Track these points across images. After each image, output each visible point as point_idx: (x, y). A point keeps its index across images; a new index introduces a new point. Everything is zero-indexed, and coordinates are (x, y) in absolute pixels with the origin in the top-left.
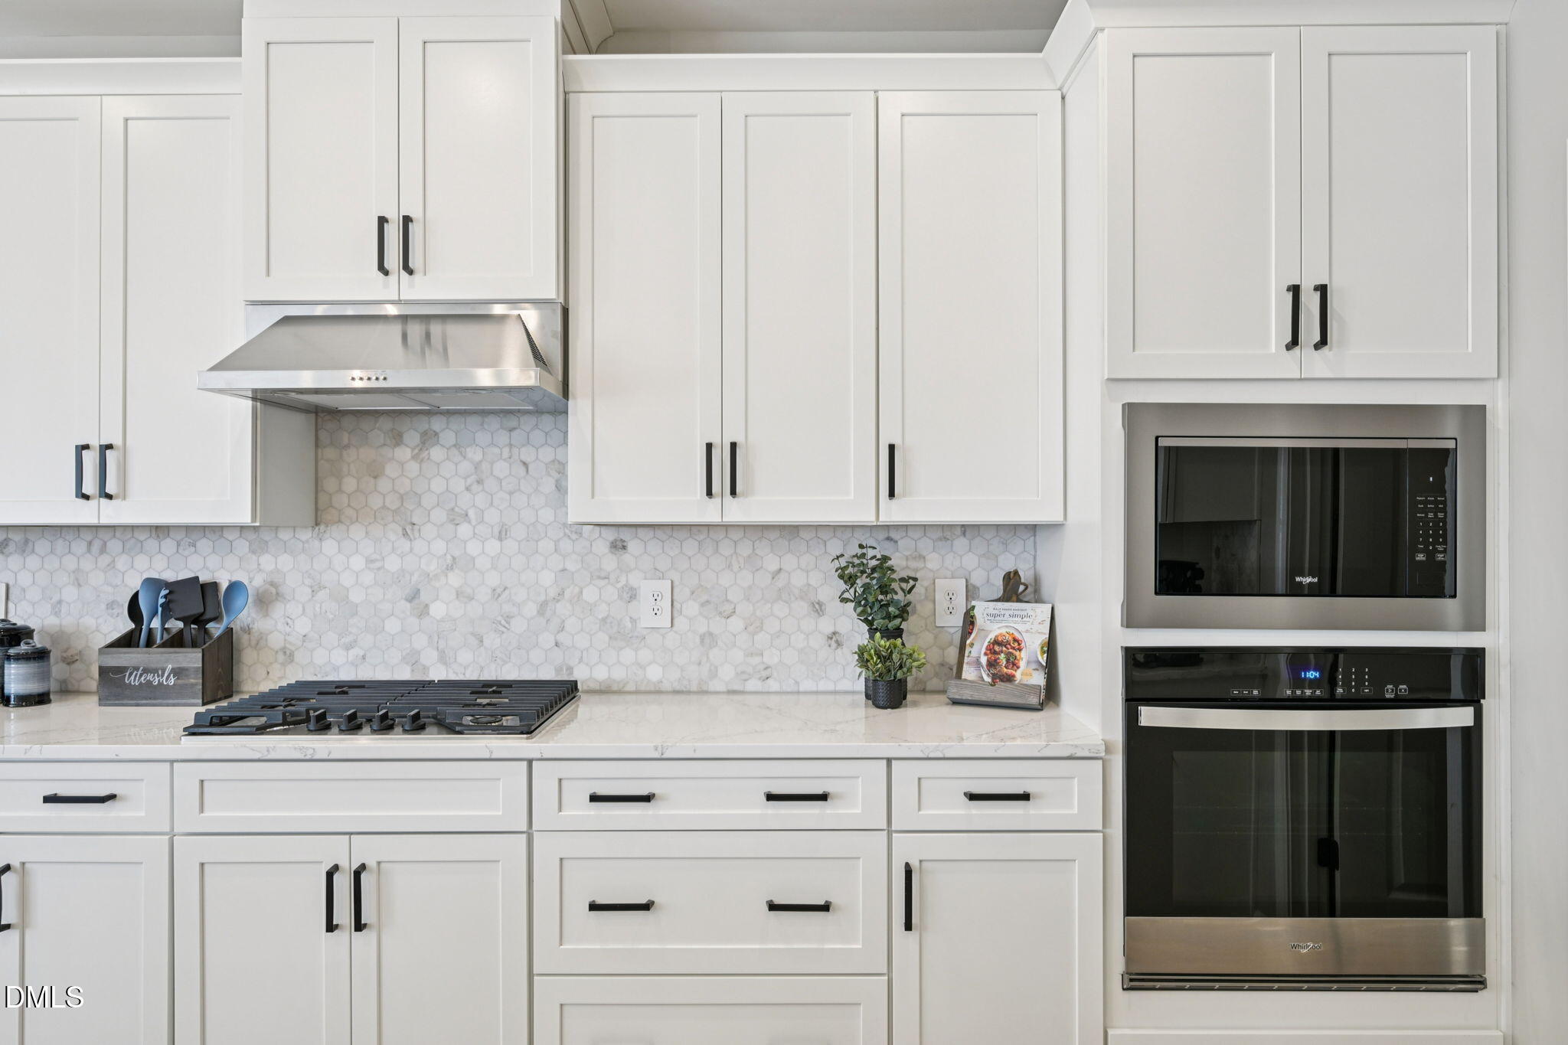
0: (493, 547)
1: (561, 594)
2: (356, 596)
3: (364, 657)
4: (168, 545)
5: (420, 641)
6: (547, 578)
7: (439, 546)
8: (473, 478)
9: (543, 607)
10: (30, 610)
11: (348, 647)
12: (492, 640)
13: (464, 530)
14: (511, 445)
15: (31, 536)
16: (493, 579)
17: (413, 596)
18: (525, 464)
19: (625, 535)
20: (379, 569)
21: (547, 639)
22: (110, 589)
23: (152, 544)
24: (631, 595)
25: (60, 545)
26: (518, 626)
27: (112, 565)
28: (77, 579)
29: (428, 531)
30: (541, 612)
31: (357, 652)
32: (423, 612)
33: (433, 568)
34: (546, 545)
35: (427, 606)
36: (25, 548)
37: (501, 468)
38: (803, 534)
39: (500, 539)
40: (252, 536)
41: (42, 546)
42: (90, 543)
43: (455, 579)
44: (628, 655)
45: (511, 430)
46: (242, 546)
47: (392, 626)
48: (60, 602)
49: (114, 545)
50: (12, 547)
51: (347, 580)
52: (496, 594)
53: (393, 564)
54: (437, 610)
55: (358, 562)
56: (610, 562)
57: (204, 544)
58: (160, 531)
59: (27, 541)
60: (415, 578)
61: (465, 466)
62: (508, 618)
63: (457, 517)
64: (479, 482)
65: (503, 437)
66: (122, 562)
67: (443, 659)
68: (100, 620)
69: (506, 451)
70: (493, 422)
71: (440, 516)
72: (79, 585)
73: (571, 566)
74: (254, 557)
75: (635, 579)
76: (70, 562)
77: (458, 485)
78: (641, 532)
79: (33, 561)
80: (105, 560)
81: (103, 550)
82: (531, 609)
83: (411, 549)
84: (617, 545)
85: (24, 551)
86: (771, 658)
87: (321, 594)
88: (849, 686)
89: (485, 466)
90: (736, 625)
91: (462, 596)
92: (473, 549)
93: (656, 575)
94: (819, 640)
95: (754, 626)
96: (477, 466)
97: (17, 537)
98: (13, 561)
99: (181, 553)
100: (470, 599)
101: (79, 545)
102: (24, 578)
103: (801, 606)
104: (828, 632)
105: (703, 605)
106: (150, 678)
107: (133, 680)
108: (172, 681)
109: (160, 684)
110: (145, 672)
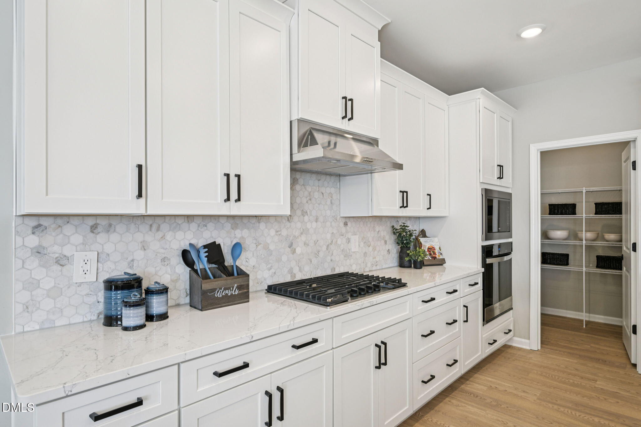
0: (314, 224)
1: (332, 242)
2: (272, 247)
4: (194, 226)
6: (329, 236)
7: (299, 225)
8: (308, 198)
9: (328, 246)
10: (113, 267)
11: (269, 269)
13: (306, 218)
15: (113, 222)
16: (314, 238)
17: (290, 246)
18: (322, 193)
19: (347, 220)
20: (280, 235)
21: (328, 259)
22: (162, 251)
24: (349, 241)
25: (132, 226)
26: (321, 254)
27: (163, 237)
28: (143, 246)
29: (296, 219)
30: (327, 249)
31: (273, 271)
32: (294, 252)
33: (297, 233)
34: (328, 224)
35: (295, 249)
36: (109, 229)
37: (316, 195)
38: (384, 220)
39: (316, 222)
40: (232, 221)
41: (120, 227)
42: (151, 225)
43: (303, 238)
46: (228, 226)
47: (284, 258)
48: (133, 260)
49: (165, 227)
50: (100, 229)
51: (269, 240)
52: (315, 243)
53: (284, 232)
54: (298, 250)
55: (272, 232)
56: (343, 230)
57: (211, 225)
58: (189, 218)
59: (110, 225)
60: (291, 238)
61: (306, 193)
62: (319, 252)
63: (304, 213)
65: (317, 183)
66: (169, 236)
68: (158, 269)
69: (318, 187)
70: (314, 176)
72: (145, 250)
73: (335, 232)
74: (233, 231)
75: (349, 235)
76: (139, 237)
77: (304, 201)
78: (351, 219)
79: (114, 237)
80: (160, 234)
81: (158, 229)
82: (324, 248)
83: (290, 226)
84: (346, 224)
85: (109, 231)
86: (377, 259)
87: (259, 247)
88: (391, 265)
89: (312, 194)
90: (371, 248)
91: (306, 244)
92: (309, 225)
93: (355, 234)
94: (386, 252)
95: (374, 249)
96: (310, 193)
97: (103, 222)
98: (101, 237)
99: (202, 230)
100: (308, 245)
101: (144, 228)
102: (109, 248)
103: (383, 242)
104: (387, 249)
105: (364, 243)
106: (227, 292)
107: (219, 295)
108: (237, 292)
109: (232, 294)
110: (225, 289)
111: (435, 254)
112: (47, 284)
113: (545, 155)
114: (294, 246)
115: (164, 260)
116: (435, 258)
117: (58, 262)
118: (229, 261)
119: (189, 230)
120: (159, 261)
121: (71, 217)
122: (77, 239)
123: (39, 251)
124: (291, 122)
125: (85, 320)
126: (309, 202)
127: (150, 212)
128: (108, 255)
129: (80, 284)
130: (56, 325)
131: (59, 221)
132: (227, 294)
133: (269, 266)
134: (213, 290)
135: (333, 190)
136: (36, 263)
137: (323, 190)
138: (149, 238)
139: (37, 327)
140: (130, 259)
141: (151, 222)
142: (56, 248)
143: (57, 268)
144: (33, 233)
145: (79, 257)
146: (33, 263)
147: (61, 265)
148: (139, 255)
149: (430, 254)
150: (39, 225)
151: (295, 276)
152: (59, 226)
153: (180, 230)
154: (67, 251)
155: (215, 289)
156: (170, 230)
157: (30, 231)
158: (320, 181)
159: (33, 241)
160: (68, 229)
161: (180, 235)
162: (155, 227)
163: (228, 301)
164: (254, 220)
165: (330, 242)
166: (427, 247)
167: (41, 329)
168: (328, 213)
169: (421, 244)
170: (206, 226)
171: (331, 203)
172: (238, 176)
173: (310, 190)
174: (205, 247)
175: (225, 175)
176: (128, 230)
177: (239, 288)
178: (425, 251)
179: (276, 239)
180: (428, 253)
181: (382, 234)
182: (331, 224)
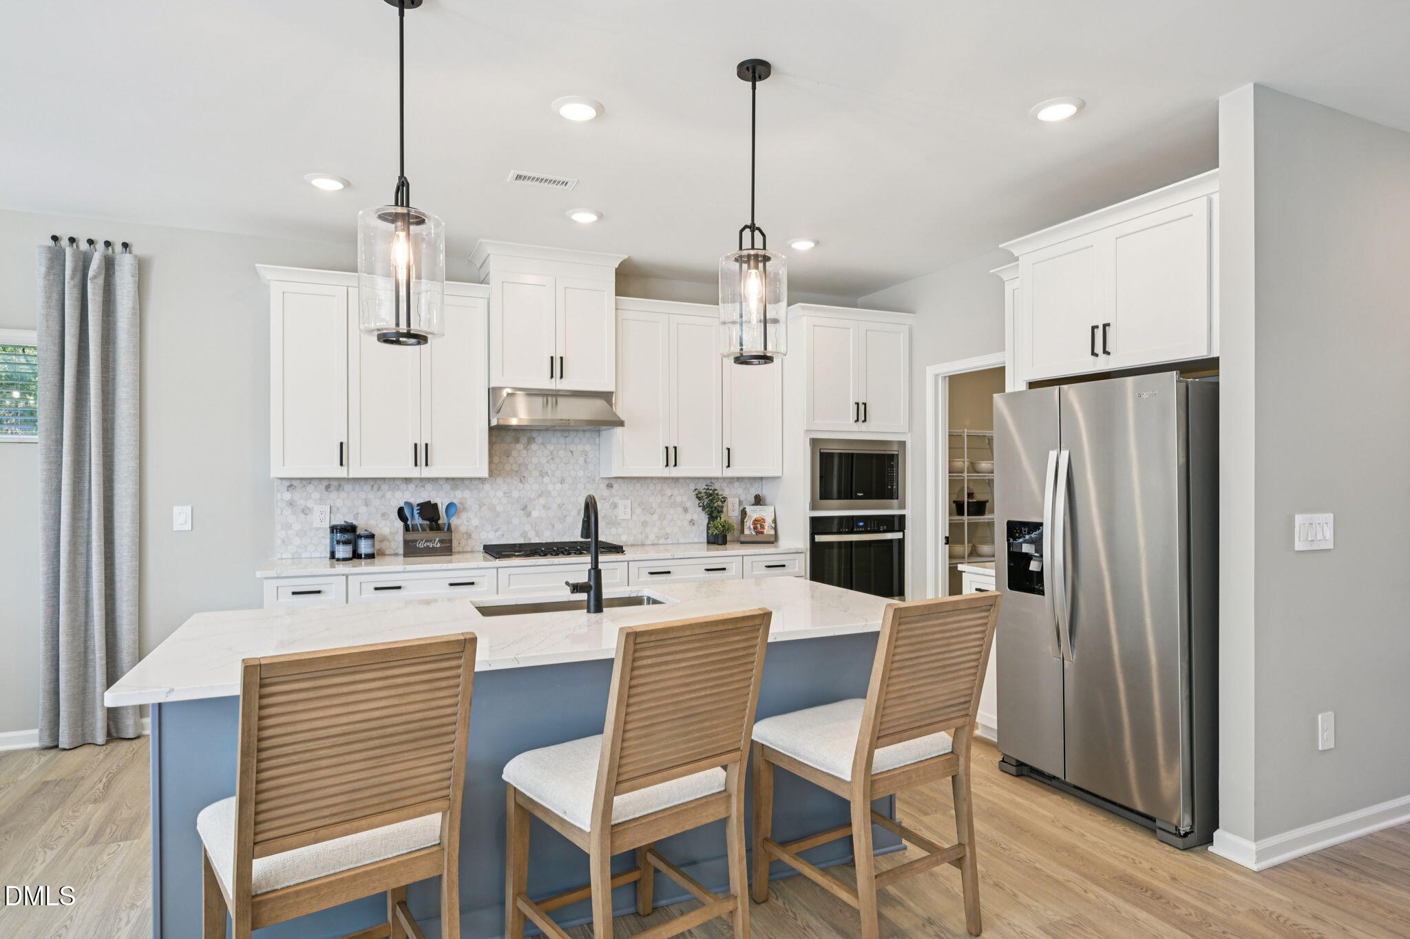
0: (559, 486)
2: (499, 509)
3: (503, 535)
4: (412, 487)
5: (528, 528)
6: (581, 499)
7: (536, 487)
8: (550, 457)
10: (342, 518)
11: (496, 531)
12: (559, 526)
13: (546, 479)
14: (566, 444)
15: (342, 483)
16: (559, 501)
17: (524, 508)
18: (572, 452)
19: (612, 481)
20: (509, 496)
22: (383, 507)
23: (403, 486)
24: (615, 506)
25: (357, 487)
26: (569, 520)
27: (383, 496)
28: (366, 503)
29: (531, 480)
31: (500, 533)
32: (529, 515)
33: (533, 496)
34: (580, 486)
35: (530, 512)
36: (339, 488)
37: (562, 453)
38: (682, 482)
39: (561, 483)
40: (451, 483)
41: (348, 487)
42: (373, 486)
43: (542, 501)
44: (614, 531)
45: (566, 437)
46: (447, 487)
47: (515, 521)
48: (357, 514)
49: (385, 487)
50: (332, 488)
51: (495, 502)
52: (560, 506)
53: (515, 494)
54: (535, 514)
55: (500, 494)
56: (606, 493)
57: (429, 486)
59: (340, 485)
60: (525, 500)
61: (547, 452)
62: (565, 517)
63: (543, 474)
64: (552, 459)
65: (562, 440)
66: (389, 495)
67: (537, 534)
68: (378, 522)
69: (564, 445)
70: (559, 434)
71: (536, 473)
72: (367, 506)
74: (453, 492)
75: (616, 500)
76: (363, 495)
77: (544, 460)
78: (619, 480)
79: (343, 495)
80: (380, 493)
81: (379, 489)
83: (524, 488)
84: (610, 486)
85: (338, 490)
86: (668, 530)
87: (483, 508)
88: (696, 540)
89: (555, 452)
90: (655, 517)
91: (545, 507)
92: (550, 487)
93: (625, 497)
94: (686, 523)
95: (662, 517)
96: (552, 453)
97: (335, 484)
98: (334, 495)
99: (420, 490)
100: (549, 509)
101: (367, 487)
102: (339, 503)
103: (680, 510)
104: (690, 519)
105: (643, 510)
106: (428, 544)
107: (421, 545)
108: (439, 545)
109: (433, 547)
110: (427, 541)
111: (762, 527)
112: (297, 527)
114: (529, 509)
115: (383, 515)
116: (762, 533)
117: (303, 511)
118: (443, 520)
119: (407, 490)
120: (380, 515)
121: (311, 480)
122: (316, 495)
123: (291, 504)
124: (489, 390)
125: (322, 556)
126: (551, 461)
127: (351, 476)
128: (338, 508)
129: (318, 529)
130: (303, 557)
131: (304, 483)
132: (428, 546)
133: (496, 527)
134: (415, 541)
135: (588, 447)
136: (290, 511)
137: (573, 448)
138: (371, 496)
139: (290, 557)
140: (356, 512)
142: (302, 502)
143: (302, 516)
144: (288, 490)
145: (317, 509)
146: (288, 512)
147: (306, 514)
148: (363, 509)
149: (755, 528)
150: (291, 486)
152: (305, 486)
153: (398, 490)
154: (310, 504)
155: (416, 541)
156: (389, 490)
157: (286, 489)
158: (567, 439)
159: (287, 496)
160: (310, 488)
161: (398, 494)
162: (376, 487)
163: (429, 552)
164: (476, 482)
166: (753, 518)
167: (293, 558)
168: (581, 473)
169: (746, 514)
170: (424, 487)
171: (585, 462)
172: (426, 445)
173: (552, 448)
174: (418, 505)
175: (413, 444)
176: (354, 489)
177: (441, 541)
178: (749, 523)
179: (504, 501)
180: (752, 527)
181: (679, 499)
182: (585, 485)
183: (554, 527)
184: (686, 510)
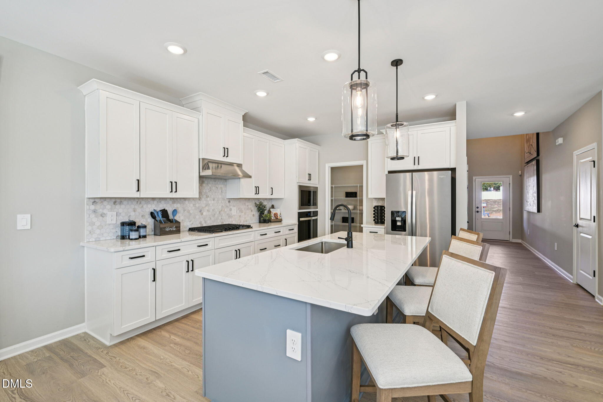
0: (213, 202)
1: (222, 210)
2: (191, 212)
3: (193, 223)
4: (155, 202)
5: (202, 220)
6: (220, 207)
7: (205, 202)
8: (209, 190)
9: (220, 212)
10: (122, 218)
11: (190, 222)
12: (213, 219)
13: (208, 199)
14: (215, 184)
15: (122, 200)
16: (213, 208)
17: (200, 211)
18: (217, 187)
19: (230, 200)
20: (195, 206)
21: (220, 218)
22: (142, 212)
23: (152, 202)
24: (231, 210)
25: (130, 202)
26: (216, 216)
27: (142, 207)
28: (134, 210)
29: (203, 199)
30: (219, 213)
31: (192, 222)
32: (202, 214)
33: (204, 206)
34: (220, 202)
35: (203, 213)
36: (121, 203)
37: (214, 188)
38: (251, 200)
39: (214, 200)
40: (172, 200)
41: (125, 202)
42: (137, 202)
43: (207, 208)
44: (230, 220)
45: (215, 181)
46: (171, 202)
47: (197, 217)
48: (130, 216)
49: (143, 202)
50: (117, 203)
51: (190, 209)
52: (213, 210)
53: (197, 205)
54: (204, 214)
55: (192, 205)
56: (228, 204)
57: (163, 202)
58: (153, 199)
59: (121, 202)
60: (201, 208)
61: (209, 187)
62: (215, 214)
63: (207, 197)
64: (211, 190)
65: (214, 183)
66: (145, 206)
67: (205, 222)
68: (140, 219)
69: (214, 185)
70: (213, 180)
71: (205, 196)
72: (135, 212)
73: (223, 205)
74: (173, 204)
75: (231, 207)
76: (133, 206)
77: (207, 191)
78: (232, 199)
79: (123, 206)
80: (141, 206)
81: (140, 203)
82: (218, 213)
83: (200, 203)
84: (229, 202)
85: (120, 204)
86: (247, 219)
87: (185, 211)
88: (254, 222)
89: (211, 188)
90: (243, 214)
91: (208, 211)
92: (210, 202)
93: (234, 206)
94: (252, 216)
95: (245, 214)
96: (210, 188)
97: (118, 200)
98: (118, 206)
99: (159, 204)
100: (209, 211)
101: (135, 202)
102: (120, 211)
103: (250, 211)
104: (253, 214)
105: (239, 211)
106: (171, 229)
107: (167, 230)
108: (175, 229)
109: (173, 230)
110: (170, 228)
111: (277, 216)
112: (98, 224)
113: (333, 169)
114: (202, 211)
115: (142, 216)
116: (278, 218)
117: (101, 215)
118: (171, 217)
119: (153, 204)
120: (141, 216)
121: (106, 198)
122: (108, 207)
123: (95, 211)
124: (199, 159)
125: (112, 238)
126: (210, 191)
127: (141, 197)
128: (120, 213)
129: (109, 224)
130: (101, 240)
131: (102, 200)
132: (170, 230)
133: (190, 220)
134: (165, 228)
135: (222, 186)
136: (94, 216)
137: (217, 186)
138: (136, 207)
139: (94, 240)
140: (129, 215)
141: (137, 201)
142: (101, 210)
143: (101, 218)
144: (93, 204)
145: (109, 214)
146: (93, 216)
147: (103, 217)
148: (132, 214)
149: (275, 217)
150: (95, 202)
151: (203, 224)
152: (102, 202)
153: (149, 204)
154: (105, 211)
155: (166, 228)
156: (145, 204)
157: (91, 204)
158: (216, 182)
159: (93, 207)
160: (105, 203)
161: (149, 206)
162: (139, 203)
163: (171, 233)
164: (182, 200)
165: (221, 210)
166: (274, 213)
167: (95, 241)
168: (220, 197)
169: (271, 212)
170: (161, 202)
171: (222, 192)
172: (176, 183)
173: (210, 186)
174: (161, 211)
175: (170, 182)
176: (128, 204)
177: (176, 227)
178: (272, 215)
179: (193, 208)
180: (274, 216)
181: (250, 207)
182: (221, 201)
183: (211, 219)
184: (252, 211)
